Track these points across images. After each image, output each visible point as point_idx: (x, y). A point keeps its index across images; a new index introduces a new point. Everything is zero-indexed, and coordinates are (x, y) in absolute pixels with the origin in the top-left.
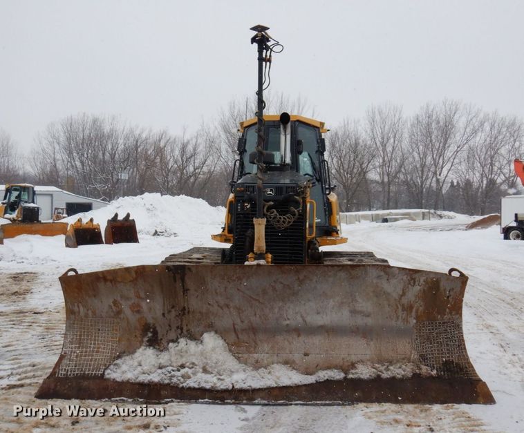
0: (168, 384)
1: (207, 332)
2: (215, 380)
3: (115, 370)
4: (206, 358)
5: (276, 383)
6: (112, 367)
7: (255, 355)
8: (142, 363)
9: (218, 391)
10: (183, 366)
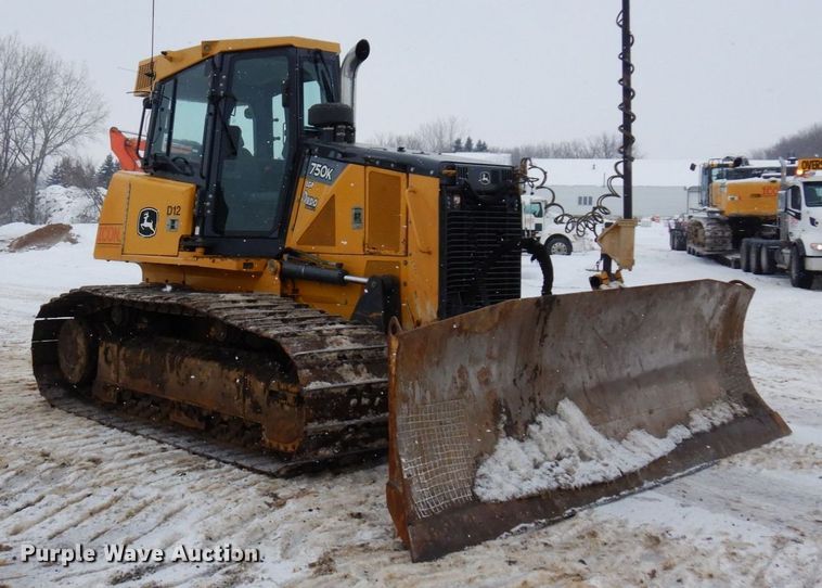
0: (559, 489)
1: (560, 400)
2: (599, 467)
3: (486, 485)
4: (578, 439)
5: (651, 455)
6: (478, 481)
7: (611, 424)
8: (515, 464)
9: (611, 482)
10: (559, 458)
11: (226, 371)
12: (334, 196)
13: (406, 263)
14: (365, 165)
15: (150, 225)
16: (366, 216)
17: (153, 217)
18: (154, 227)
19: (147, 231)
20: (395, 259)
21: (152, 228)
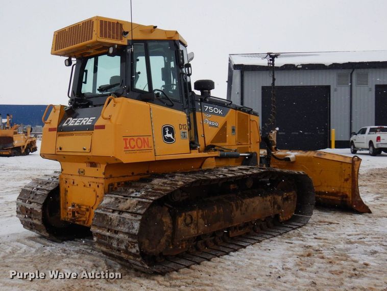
11: (265, 198)
12: (226, 122)
13: (250, 147)
14: (236, 110)
15: (170, 136)
16: (236, 130)
17: (171, 131)
18: (173, 137)
19: (169, 140)
20: (246, 146)
21: (172, 137)
